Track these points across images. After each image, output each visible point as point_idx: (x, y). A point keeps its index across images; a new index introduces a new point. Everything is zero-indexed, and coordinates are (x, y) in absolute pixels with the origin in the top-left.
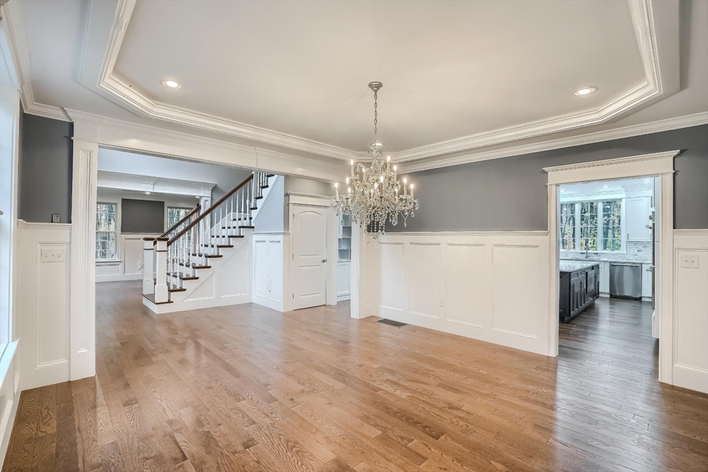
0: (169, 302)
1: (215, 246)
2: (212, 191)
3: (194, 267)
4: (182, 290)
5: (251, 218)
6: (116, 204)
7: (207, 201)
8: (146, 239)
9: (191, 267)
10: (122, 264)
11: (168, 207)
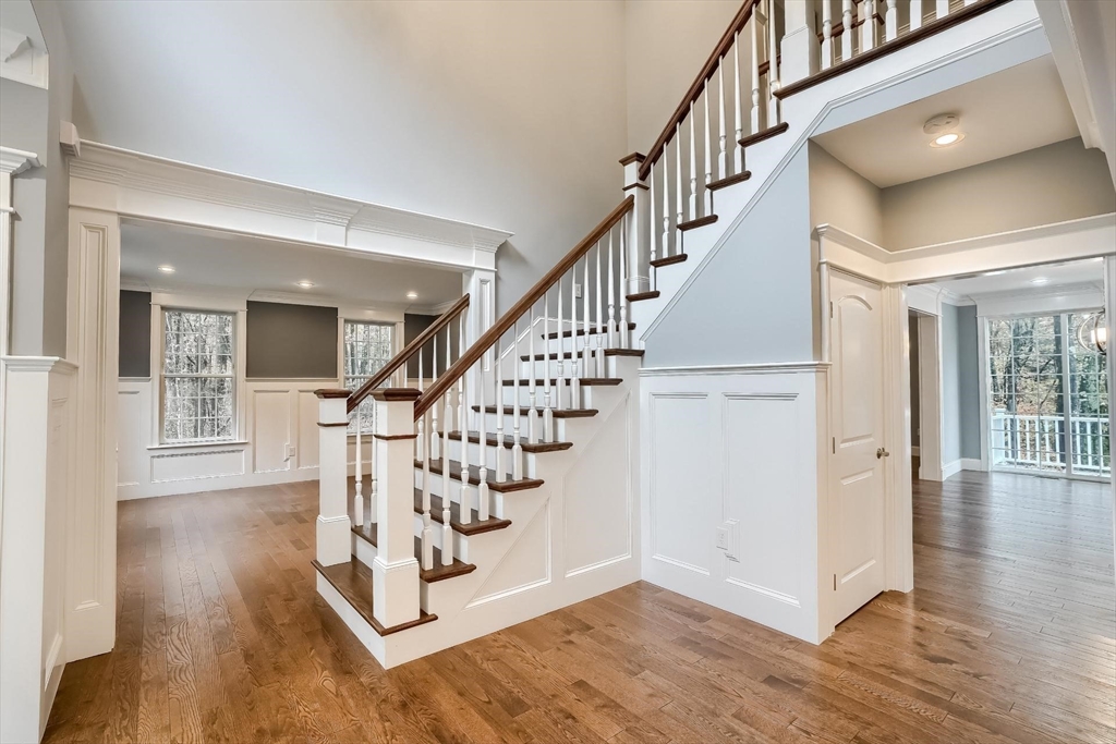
0: (425, 617)
1: (547, 414)
2: (498, 256)
3: (493, 487)
4: (460, 569)
5: (631, 327)
6: (234, 314)
7: (483, 282)
8: (326, 394)
9: (483, 484)
10: (248, 450)
11: (346, 321)
